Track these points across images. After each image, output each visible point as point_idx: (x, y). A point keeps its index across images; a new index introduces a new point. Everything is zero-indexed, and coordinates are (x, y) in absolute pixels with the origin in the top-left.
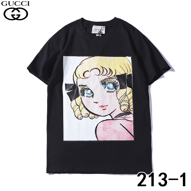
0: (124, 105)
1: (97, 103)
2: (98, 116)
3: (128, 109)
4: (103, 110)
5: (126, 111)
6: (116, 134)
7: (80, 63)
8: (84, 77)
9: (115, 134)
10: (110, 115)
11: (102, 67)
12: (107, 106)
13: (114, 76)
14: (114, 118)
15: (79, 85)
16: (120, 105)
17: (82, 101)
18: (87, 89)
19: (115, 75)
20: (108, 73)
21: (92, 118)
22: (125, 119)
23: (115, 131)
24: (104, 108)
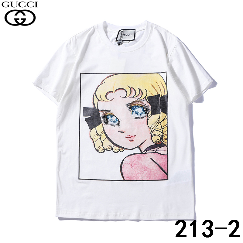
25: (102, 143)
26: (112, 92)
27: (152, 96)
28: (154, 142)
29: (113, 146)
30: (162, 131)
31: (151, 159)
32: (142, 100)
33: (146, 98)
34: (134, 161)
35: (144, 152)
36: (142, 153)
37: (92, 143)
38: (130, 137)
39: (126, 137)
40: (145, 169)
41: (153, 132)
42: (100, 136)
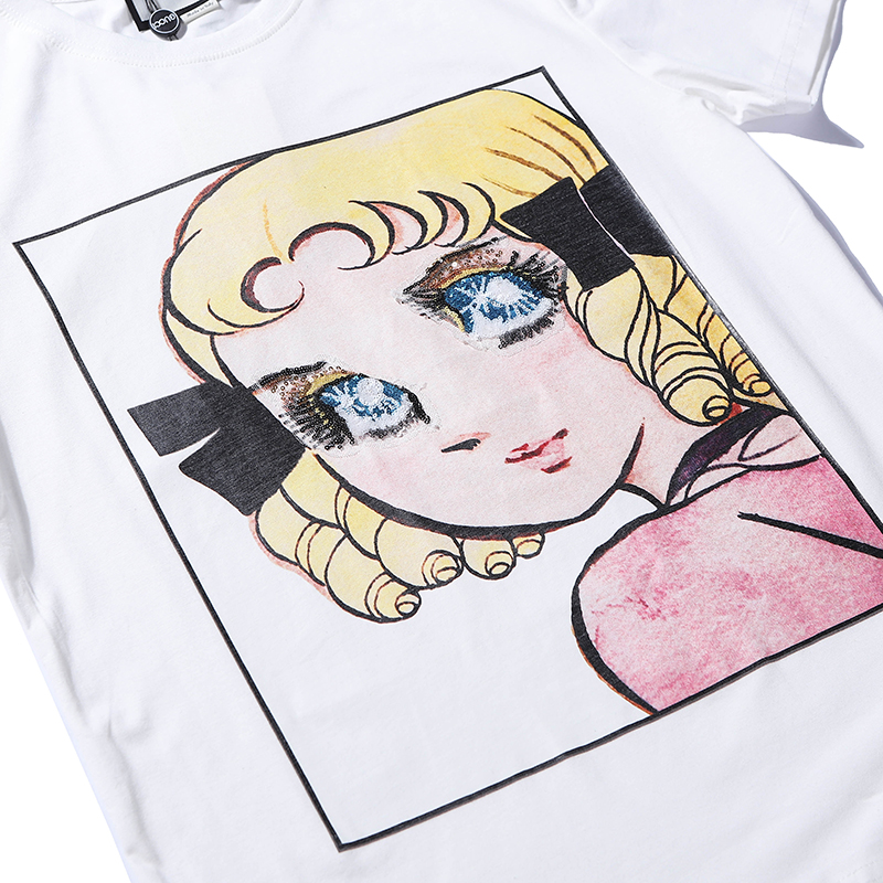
25: (377, 557)
26: (275, 261)
27: (526, 199)
28: (698, 424)
29: (460, 546)
30: (706, 344)
31: (743, 516)
32: (480, 242)
33: (498, 226)
34: (647, 576)
35: (673, 502)
36: (664, 510)
37: (310, 585)
38: (538, 452)
39: (508, 461)
40: (742, 588)
41: (654, 373)
42: (338, 526)
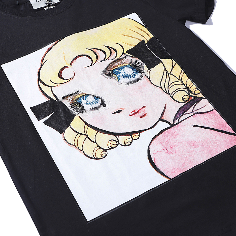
0: (177, 91)
1: (119, 111)
2: (138, 134)
3: (189, 94)
4: (141, 117)
5: (189, 99)
6: (199, 148)
7: (40, 62)
8: (65, 79)
9: (196, 149)
10: (161, 120)
11: (90, 49)
12: (144, 107)
13: (123, 53)
14: (174, 122)
15: (63, 98)
16: (169, 94)
17: (86, 123)
18: (83, 96)
19: (125, 52)
20: (108, 55)
21: (129, 143)
22: (197, 113)
23: (194, 144)
24: (141, 114)
